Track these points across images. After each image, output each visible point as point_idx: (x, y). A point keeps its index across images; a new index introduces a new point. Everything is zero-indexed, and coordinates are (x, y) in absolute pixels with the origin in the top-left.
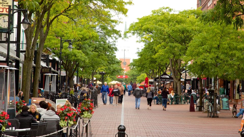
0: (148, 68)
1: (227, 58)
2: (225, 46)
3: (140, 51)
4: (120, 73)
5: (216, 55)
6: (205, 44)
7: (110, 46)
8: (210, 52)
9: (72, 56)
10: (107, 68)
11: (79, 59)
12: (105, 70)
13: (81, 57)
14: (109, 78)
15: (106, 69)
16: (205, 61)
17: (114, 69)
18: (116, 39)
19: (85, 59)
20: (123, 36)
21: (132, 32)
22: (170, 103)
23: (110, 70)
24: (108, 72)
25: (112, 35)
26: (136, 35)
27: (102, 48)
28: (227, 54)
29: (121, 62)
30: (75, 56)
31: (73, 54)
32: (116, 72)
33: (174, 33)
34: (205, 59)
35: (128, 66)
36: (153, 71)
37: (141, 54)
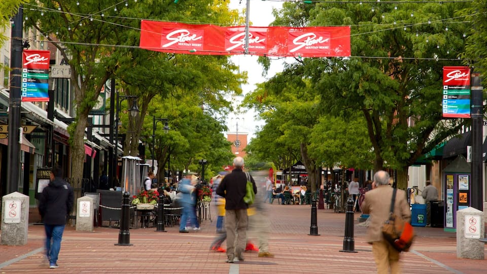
0: (275, 153)
1: (353, 146)
2: (351, 130)
3: (261, 129)
4: (230, 162)
5: (342, 142)
6: (330, 130)
7: (217, 125)
8: (335, 139)
9: (167, 139)
10: (208, 154)
11: (177, 143)
12: (205, 157)
13: (179, 140)
14: (210, 170)
15: (206, 155)
16: (329, 149)
17: (220, 156)
18: (226, 114)
19: (185, 143)
20: (235, 110)
21: (248, 104)
22: (300, 203)
23: (212, 156)
24: (210, 160)
25: (220, 109)
26: (253, 109)
27: (207, 128)
28: (353, 140)
29: (232, 144)
30: (171, 138)
31: (168, 137)
32: (223, 160)
33: (299, 112)
34: (329, 147)
35: (243, 151)
36: (284, 158)
37: (262, 135)
